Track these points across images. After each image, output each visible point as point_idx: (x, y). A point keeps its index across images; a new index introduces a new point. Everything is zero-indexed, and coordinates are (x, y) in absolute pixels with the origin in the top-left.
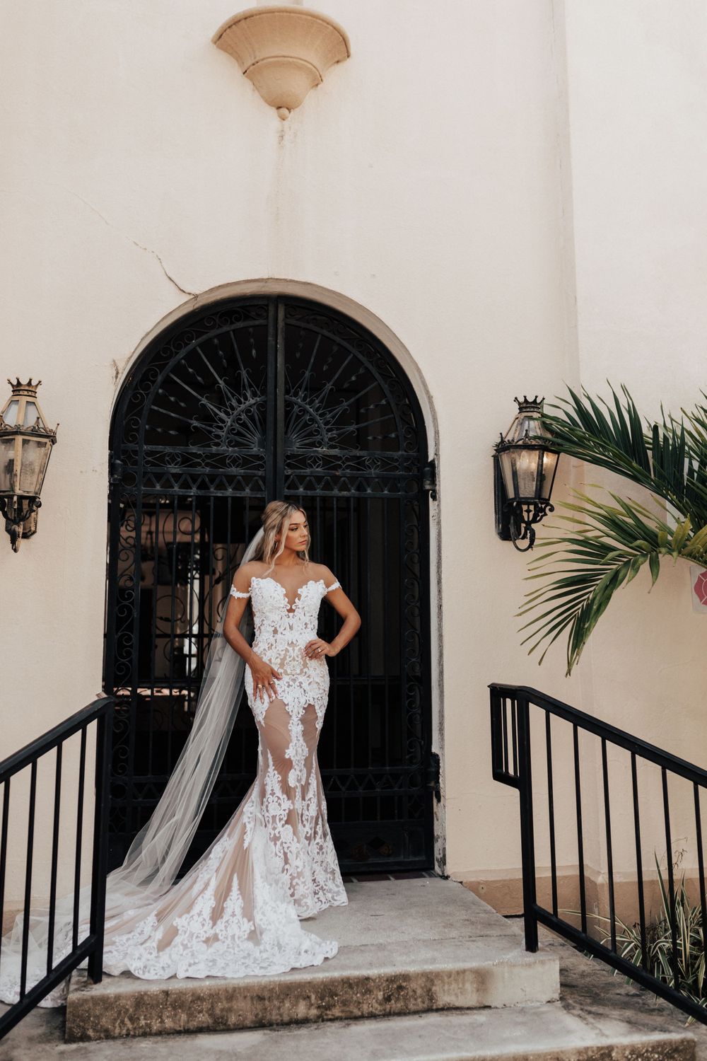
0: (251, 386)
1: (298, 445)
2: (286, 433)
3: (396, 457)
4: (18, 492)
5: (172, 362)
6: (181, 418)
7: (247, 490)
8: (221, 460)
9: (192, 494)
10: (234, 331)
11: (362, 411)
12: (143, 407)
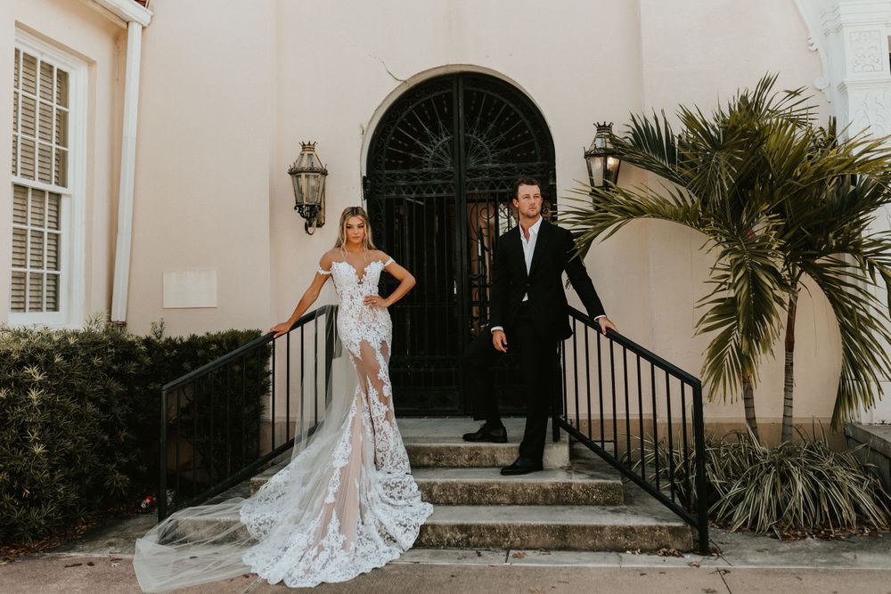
0: (444, 131)
1: (473, 163)
2: (466, 156)
3: (535, 166)
4: (306, 202)
5: (398, 121)
6: (405, 153)
7: (445, 193)
8: (428, 176)
10: (433, 98)
11: (513, 139)
12: (383, 149)
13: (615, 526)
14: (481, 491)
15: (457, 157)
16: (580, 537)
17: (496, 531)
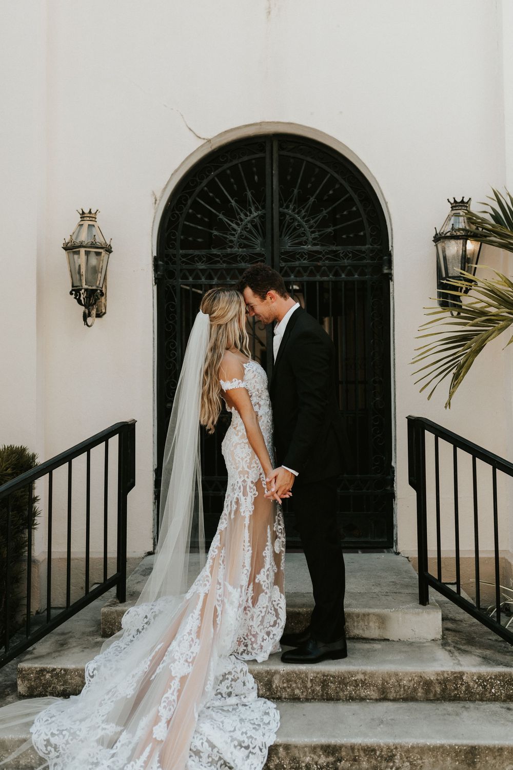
0: (254, 203)
1: (289, 244)
2: (281, 236)
3: (363, 250)
4: (85, 286)
6: (206, 229)
9: (214, 283)
10: (241, 163)
11: (338, 216)
12: (179, 223)
14: (340, 683)
15: (269, 236)
16: (494, 761)
17: (375, 753)
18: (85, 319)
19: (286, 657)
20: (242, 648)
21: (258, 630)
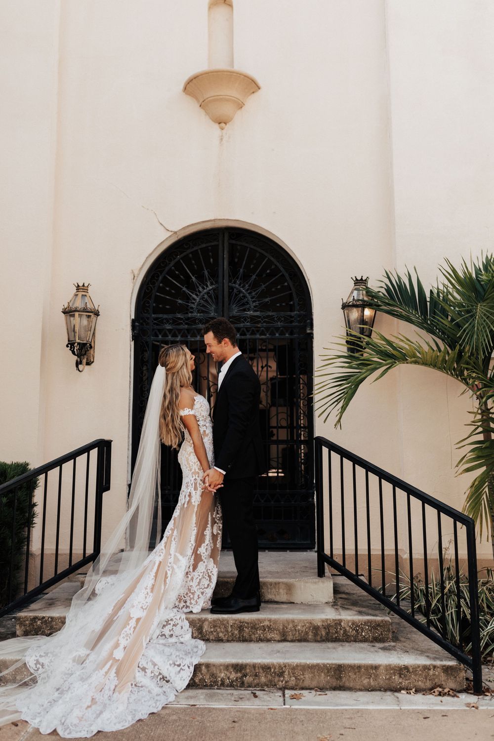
0: (210, 279)
1: (236, 311)
2: (229, 304)
3: (293, 315)
4: (78, 341)
5: (167, 269)
6: (172, 299)
8: (193, 321)
10: (200, 249)
11: (273, 290)
12: (152, 294)
13: (390, 665)
14: (252, 628)
15: (220, 304)
16: (355, 676)
17: (271, 670)
18: (77, 366)
19: (214, 609)
20: (182, 604)
21: (195, 589)
